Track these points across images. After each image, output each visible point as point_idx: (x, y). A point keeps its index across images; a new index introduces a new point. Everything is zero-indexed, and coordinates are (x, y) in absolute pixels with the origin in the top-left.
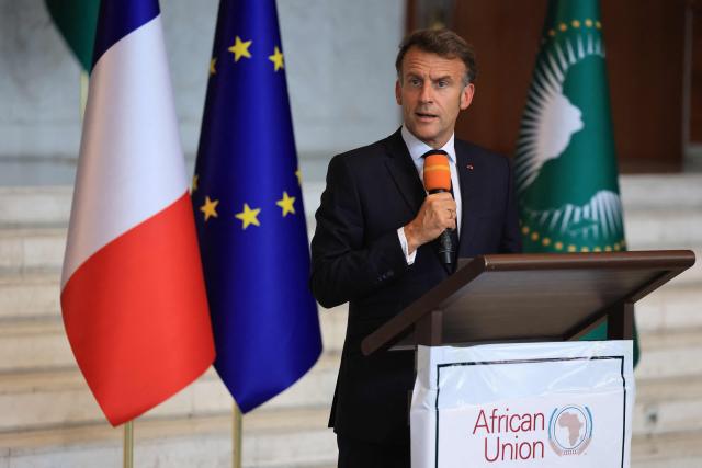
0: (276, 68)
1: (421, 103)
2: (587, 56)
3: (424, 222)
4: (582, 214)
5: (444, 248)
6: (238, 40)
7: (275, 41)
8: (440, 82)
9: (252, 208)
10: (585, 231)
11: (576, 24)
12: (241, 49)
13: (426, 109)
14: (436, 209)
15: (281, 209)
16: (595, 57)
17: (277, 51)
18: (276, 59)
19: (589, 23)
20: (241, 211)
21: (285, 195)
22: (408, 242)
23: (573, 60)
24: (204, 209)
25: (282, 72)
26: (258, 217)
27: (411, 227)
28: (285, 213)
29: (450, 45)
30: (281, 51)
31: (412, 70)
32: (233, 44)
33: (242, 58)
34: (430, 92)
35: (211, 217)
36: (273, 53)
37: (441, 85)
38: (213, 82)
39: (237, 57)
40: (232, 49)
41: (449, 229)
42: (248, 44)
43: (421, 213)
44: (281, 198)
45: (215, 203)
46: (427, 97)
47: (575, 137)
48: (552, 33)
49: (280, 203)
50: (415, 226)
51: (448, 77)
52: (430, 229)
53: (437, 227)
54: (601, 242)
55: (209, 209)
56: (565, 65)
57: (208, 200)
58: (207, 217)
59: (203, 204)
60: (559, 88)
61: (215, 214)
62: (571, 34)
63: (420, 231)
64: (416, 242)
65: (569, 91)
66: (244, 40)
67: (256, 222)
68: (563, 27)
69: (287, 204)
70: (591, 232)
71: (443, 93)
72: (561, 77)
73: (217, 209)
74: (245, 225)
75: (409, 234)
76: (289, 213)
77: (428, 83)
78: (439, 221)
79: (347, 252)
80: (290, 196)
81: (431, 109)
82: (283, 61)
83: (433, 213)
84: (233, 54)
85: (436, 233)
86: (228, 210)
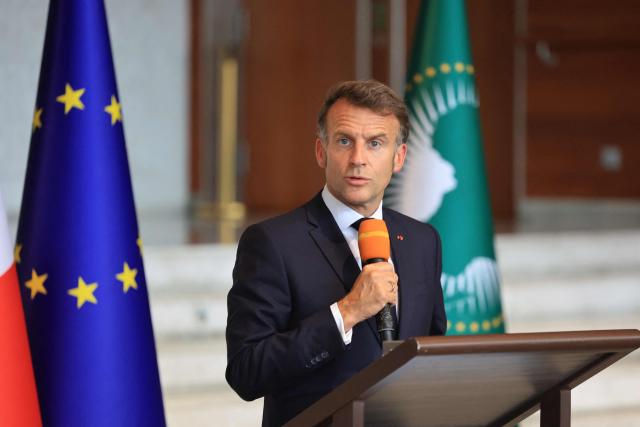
0: (114, 121)
1: (352, 165)
2: (459, 106)
3: (362, 295)
4: (456, 285)
5: (385, 326)
6: (68, 89)
7: (111, 89)
8: (373, 141)
9: (88, 282)
10: (460, 305)
11: (445, 68)
12: (72, 99)
13: (359, 172)
14: (375, 281)
15: (121, 284)
16: (467, 106)
17: (113, 100)
18: (113, 109)
19: (459, 67)
20: (75, 285)
21: (126, 267)
22: (343, 319)
23: (442, 108)
24: (29, 284)
25: (119, 125)
26: (95, 293)
27: (346, 301)
28: (126, 288)
29: (385, 99)
30: (118, 100)
31: (341, 129)
32: (63, 92)
33: (74, 109)
34: (363, 154)
35: (39, 294)
36: (109, 103)
37: (374, 144)
38: (37, 137)
39: (68, 109)
40: (61, 99)
41: (389, 304)
42: (80, 92)
43: (357, 285)
44: (121, 270)
45: (44, 278)
46: (359, 159)
47: (447, 198)
48: (418, 79)
49: (120, 277)
50: (351, 300)
51: (384, 135)
52: (370, 303)
53: (377, 302)
54: (479, 317)
55: (37, 284)
56: (434, 115)
57: (34, 274)
58: (33, 294)
59: (30, 278)
60: (427, 141)
61: (43, 290)
62: (440, 80)
63: (357, 305)
64: (354, 318)
65: (439, 144)
66: (75, 88)
67: (93, 300)
68: (431, 72)
69: (128, 278)
70: (466, 306)
71: (375, 153)
72: (430, 129)
73: (45, 284)
74: (80, 303)
75: (344, 311)
76: (131, 289)
77: (361, 142)
78: (378, 295)
79: (272, 335)
80: (131, 267)
81: (363, 172)
82: (121, 111)
83: (372, 287)
84: (62, 105)
85: (375, 309)
86: (59, 285)
